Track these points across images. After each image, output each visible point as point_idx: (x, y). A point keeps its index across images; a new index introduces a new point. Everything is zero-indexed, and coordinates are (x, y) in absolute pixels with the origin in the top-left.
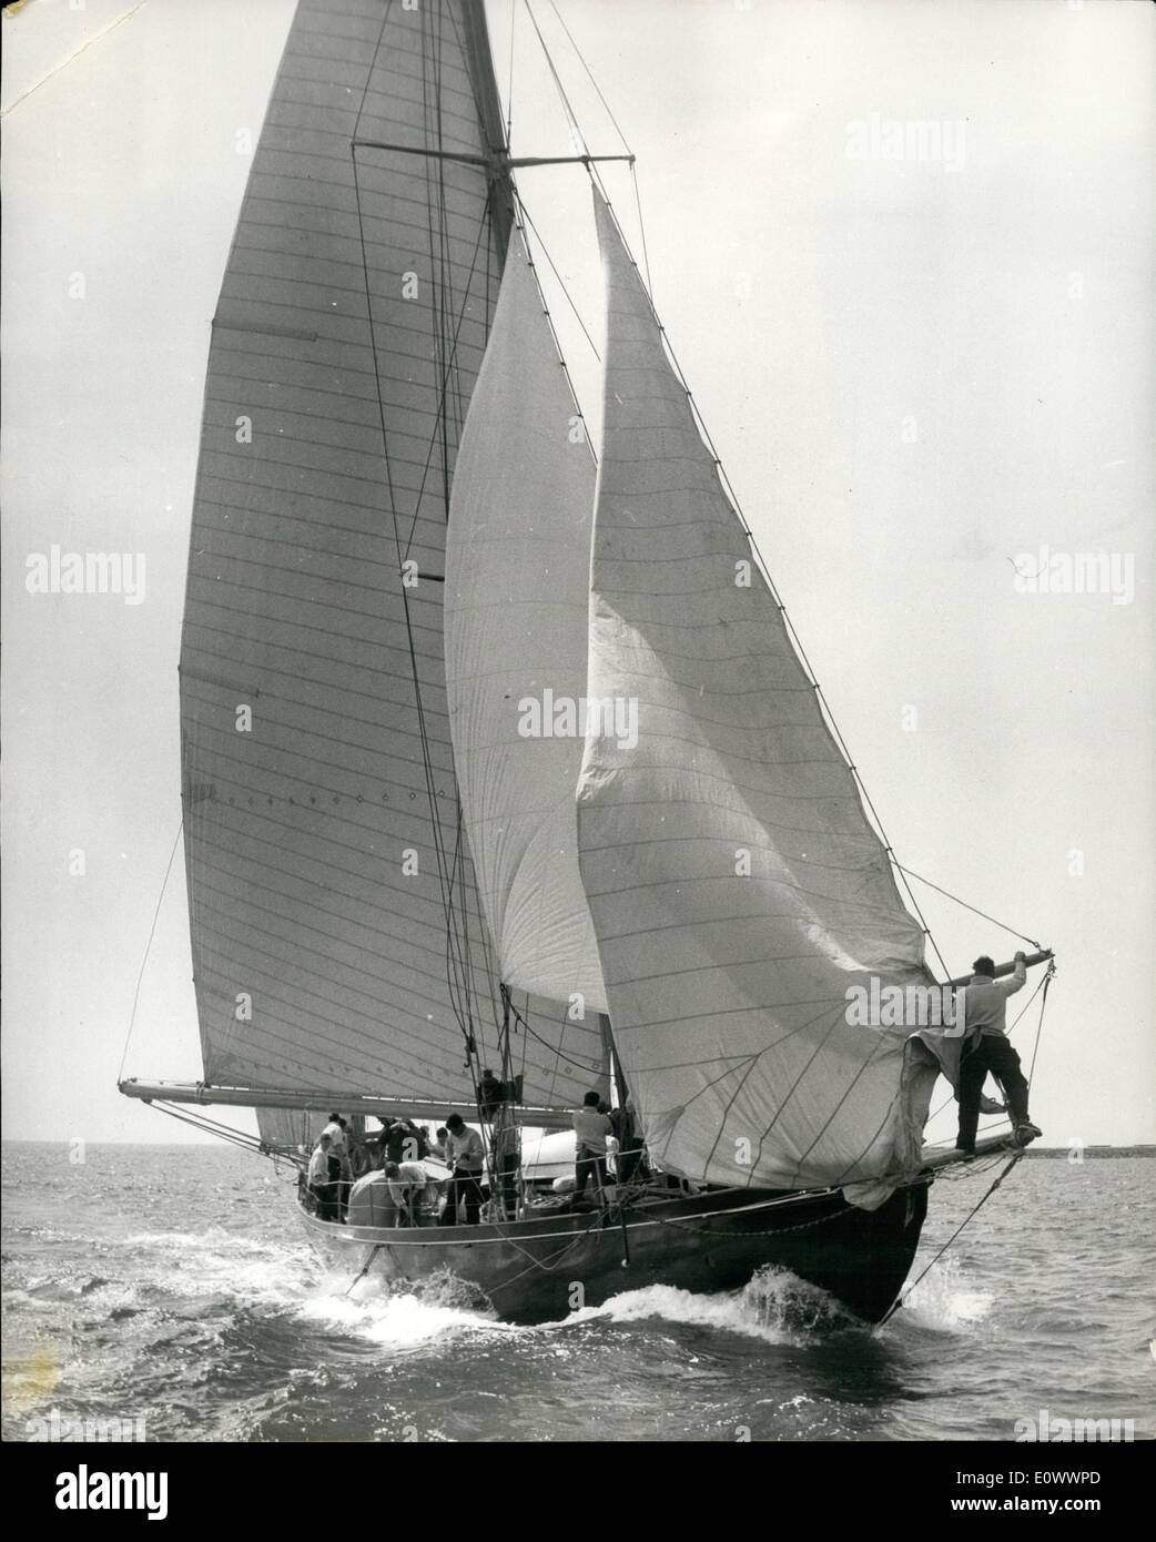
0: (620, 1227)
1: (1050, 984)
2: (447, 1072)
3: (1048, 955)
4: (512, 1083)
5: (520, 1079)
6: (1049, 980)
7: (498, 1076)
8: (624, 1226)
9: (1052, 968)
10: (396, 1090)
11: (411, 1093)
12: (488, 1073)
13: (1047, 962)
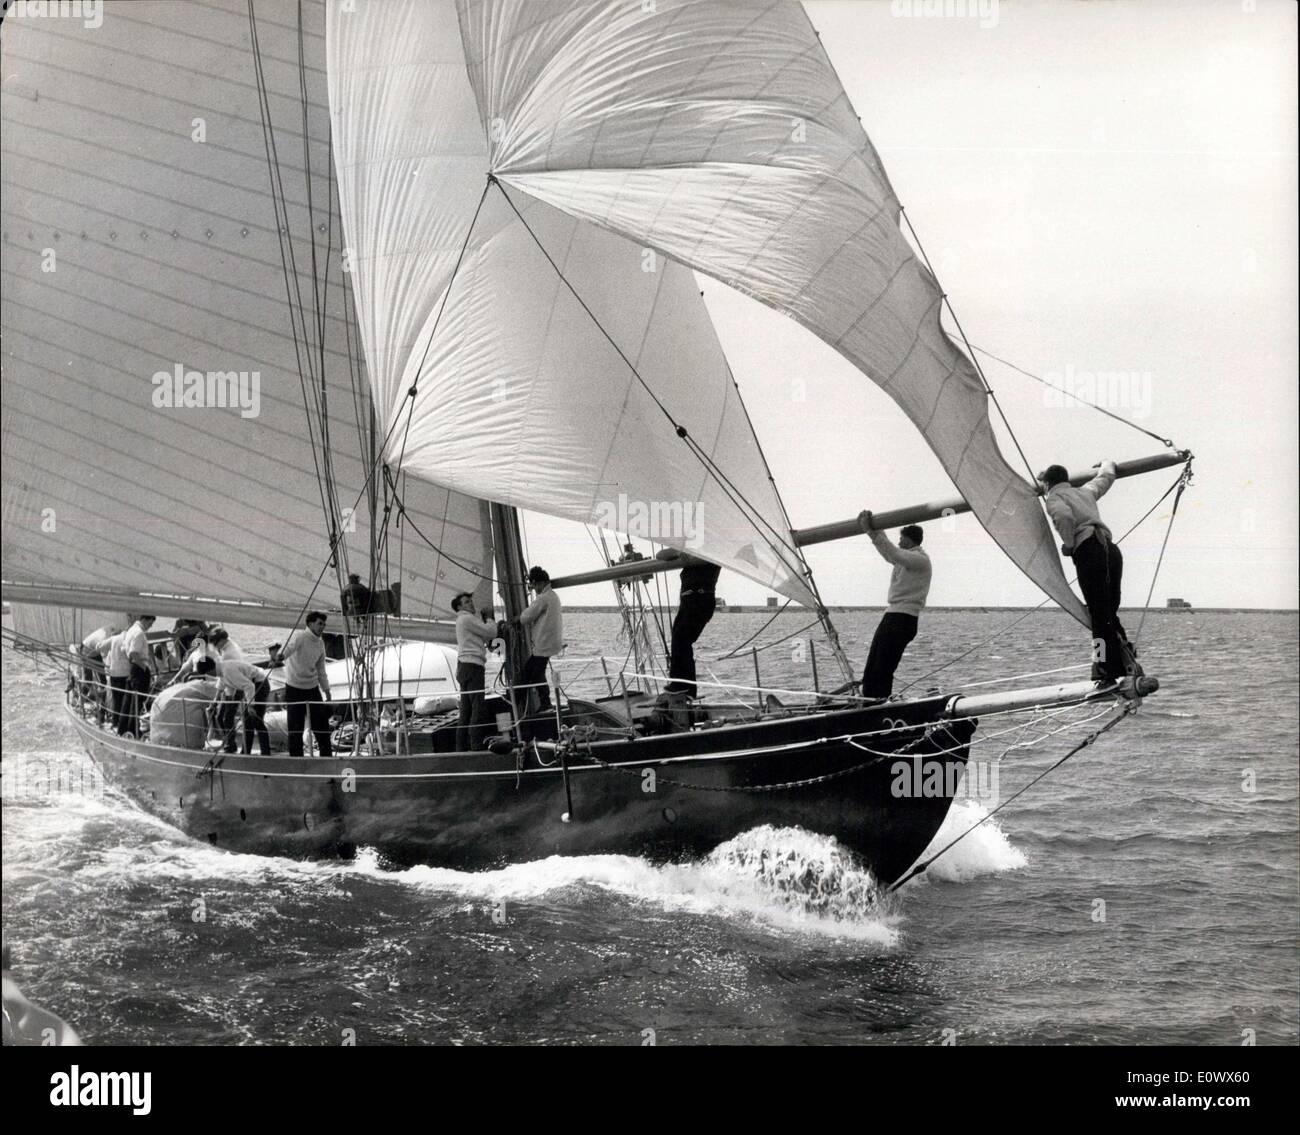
0: (561, 769)
1: (1183, 494)
2: (286, 572)
3: (1185, 456)
4: (389, 592)
5: (397, 586)
6: (1182, 488)
7: (365, 583)
8: (566, 768)
9: (1188, 473)
10: (219, 590)
11: (236, 594)
12: (354, 579)
13: (1183, 465)
